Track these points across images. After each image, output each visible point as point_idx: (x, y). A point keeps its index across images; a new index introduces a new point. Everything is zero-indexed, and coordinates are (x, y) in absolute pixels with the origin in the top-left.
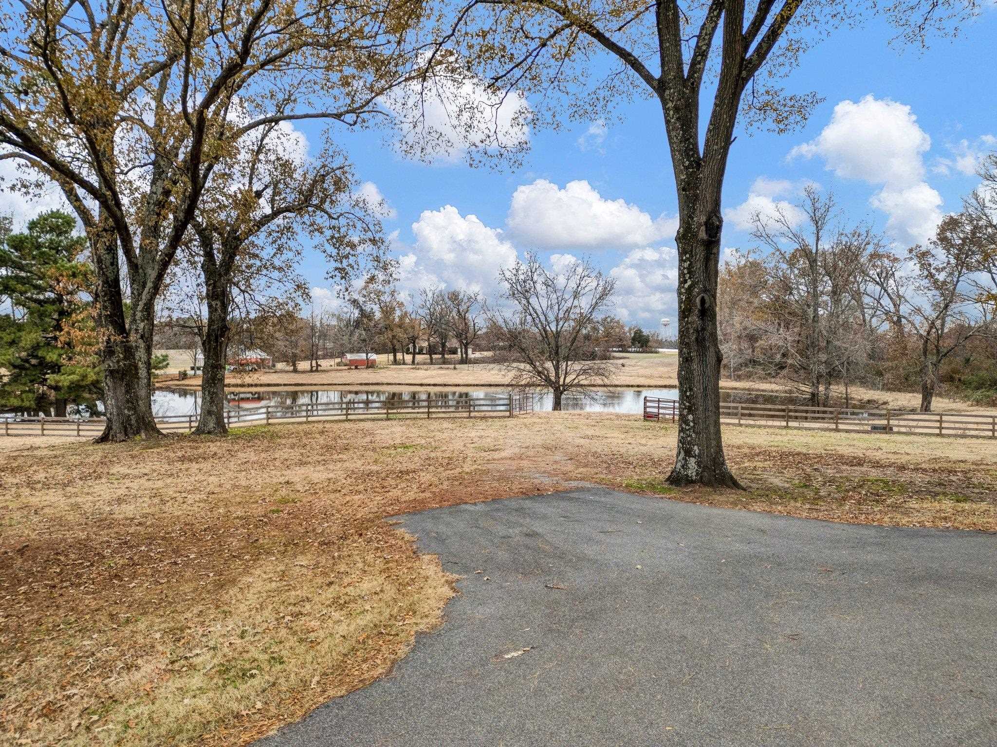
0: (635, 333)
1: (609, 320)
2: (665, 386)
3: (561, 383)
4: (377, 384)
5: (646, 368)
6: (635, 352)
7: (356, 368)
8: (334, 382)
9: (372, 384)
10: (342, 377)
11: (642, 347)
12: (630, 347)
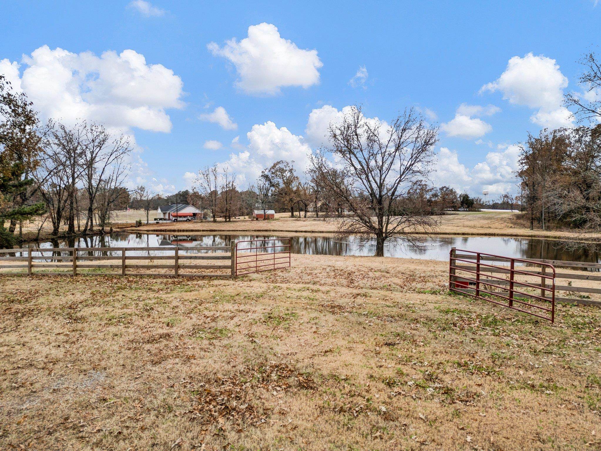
0: (464, 198)
1: (445, 189)
2: (486, 235)
3: (384, 230)
4: (266, 231)
5: (470, 220)
6: (463, 211)
7: (257, 219)
8: (237, 229)
9: (263, 231)
10: (245, 226)
11: (468, 207)
12: (459, 208)
